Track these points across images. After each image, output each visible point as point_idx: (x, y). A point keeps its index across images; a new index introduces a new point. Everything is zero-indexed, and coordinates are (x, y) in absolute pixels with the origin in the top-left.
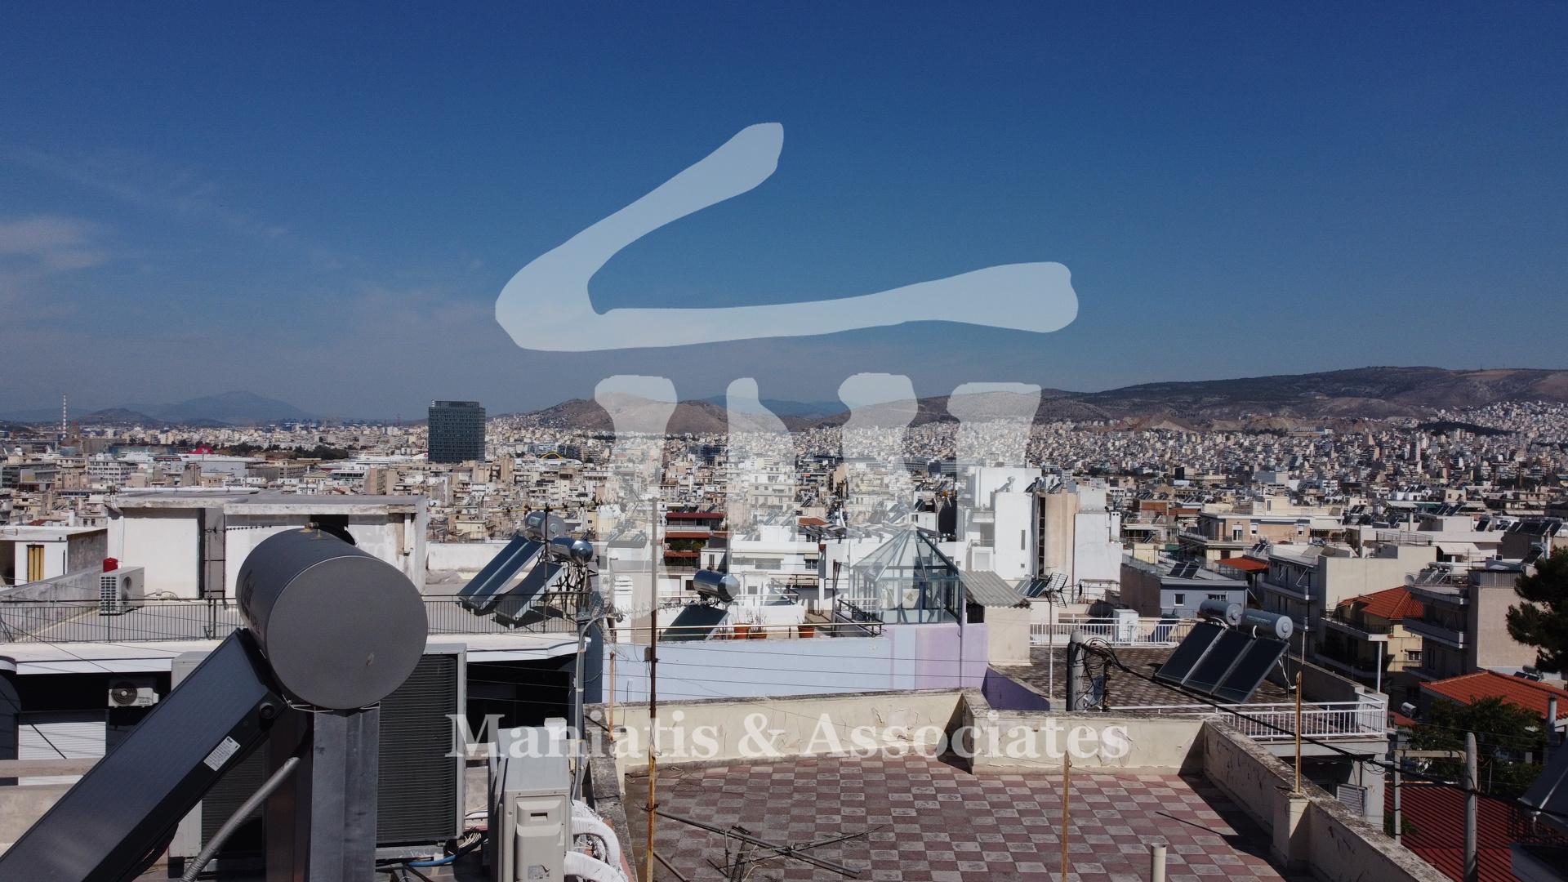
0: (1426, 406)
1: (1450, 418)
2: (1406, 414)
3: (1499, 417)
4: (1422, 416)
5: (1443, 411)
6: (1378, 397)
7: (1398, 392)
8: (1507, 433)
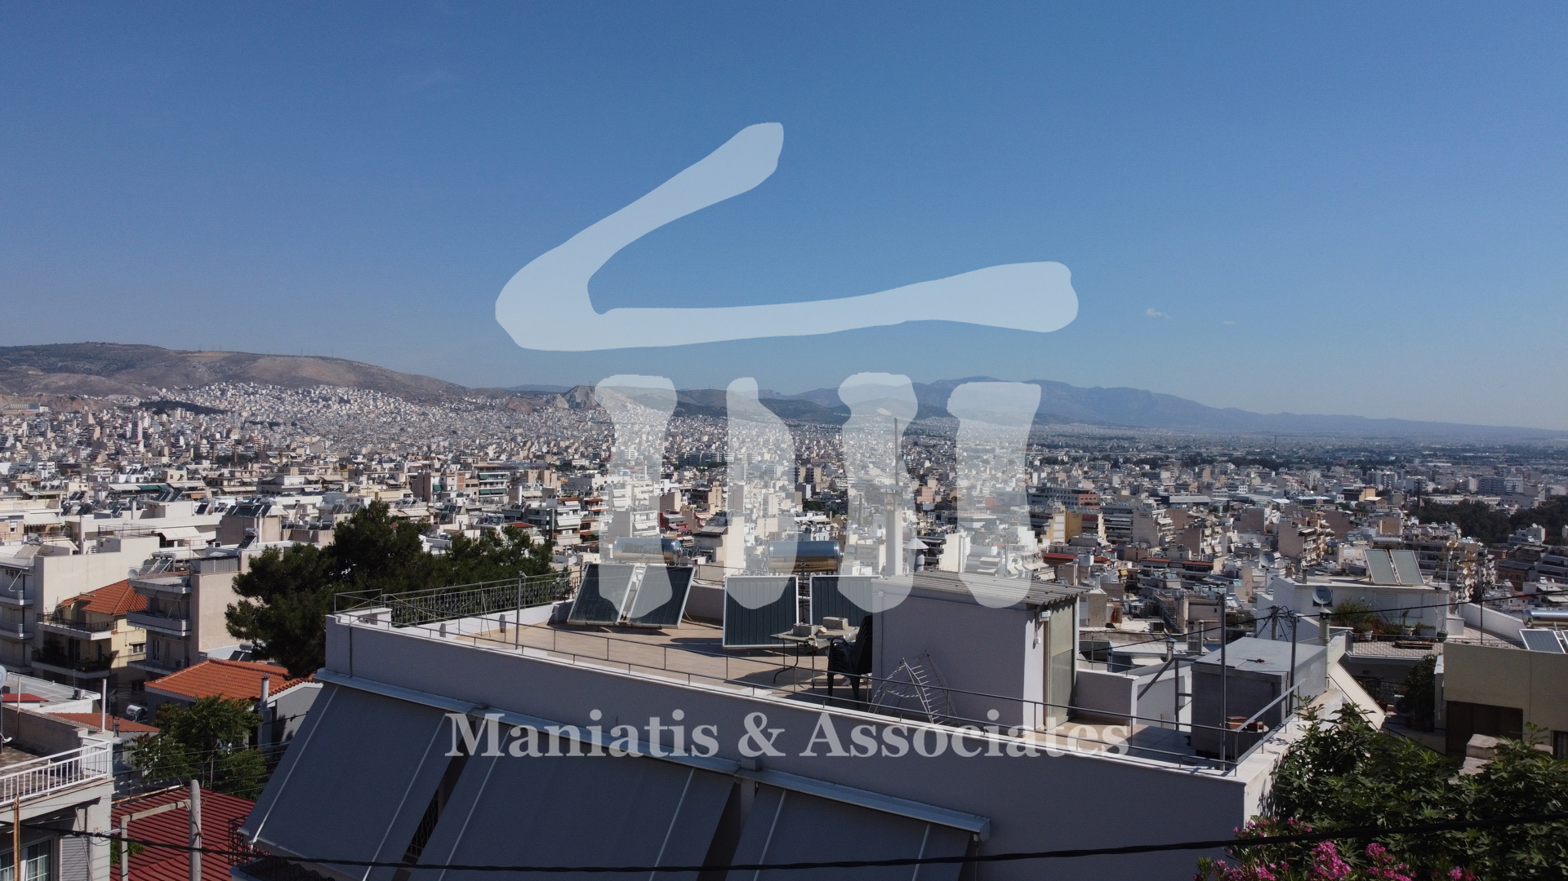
0: (147, 385)
1: (171, 397)
2: (127, 392)
3: (216, 397)
4: (143, 394)
5: (164, 390)
6: (98, 374)
7: (119, 369)
8: (223, 412)
